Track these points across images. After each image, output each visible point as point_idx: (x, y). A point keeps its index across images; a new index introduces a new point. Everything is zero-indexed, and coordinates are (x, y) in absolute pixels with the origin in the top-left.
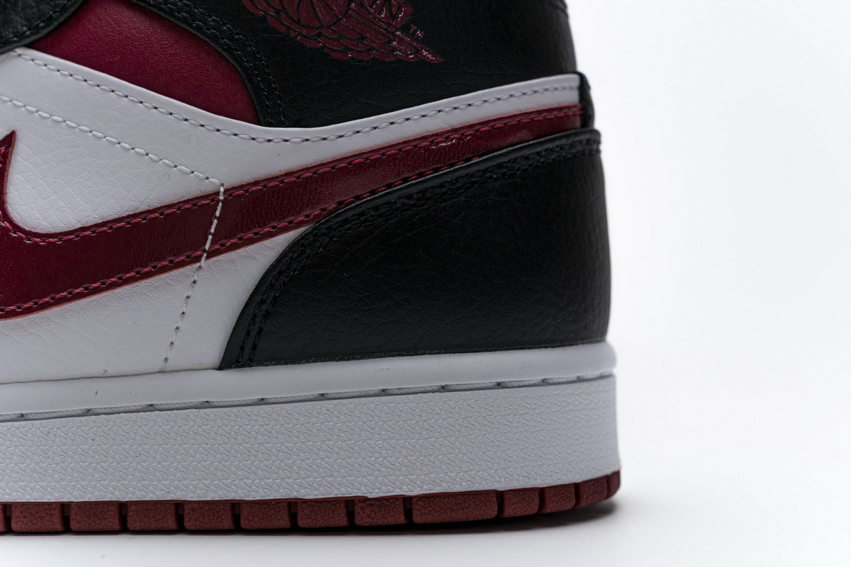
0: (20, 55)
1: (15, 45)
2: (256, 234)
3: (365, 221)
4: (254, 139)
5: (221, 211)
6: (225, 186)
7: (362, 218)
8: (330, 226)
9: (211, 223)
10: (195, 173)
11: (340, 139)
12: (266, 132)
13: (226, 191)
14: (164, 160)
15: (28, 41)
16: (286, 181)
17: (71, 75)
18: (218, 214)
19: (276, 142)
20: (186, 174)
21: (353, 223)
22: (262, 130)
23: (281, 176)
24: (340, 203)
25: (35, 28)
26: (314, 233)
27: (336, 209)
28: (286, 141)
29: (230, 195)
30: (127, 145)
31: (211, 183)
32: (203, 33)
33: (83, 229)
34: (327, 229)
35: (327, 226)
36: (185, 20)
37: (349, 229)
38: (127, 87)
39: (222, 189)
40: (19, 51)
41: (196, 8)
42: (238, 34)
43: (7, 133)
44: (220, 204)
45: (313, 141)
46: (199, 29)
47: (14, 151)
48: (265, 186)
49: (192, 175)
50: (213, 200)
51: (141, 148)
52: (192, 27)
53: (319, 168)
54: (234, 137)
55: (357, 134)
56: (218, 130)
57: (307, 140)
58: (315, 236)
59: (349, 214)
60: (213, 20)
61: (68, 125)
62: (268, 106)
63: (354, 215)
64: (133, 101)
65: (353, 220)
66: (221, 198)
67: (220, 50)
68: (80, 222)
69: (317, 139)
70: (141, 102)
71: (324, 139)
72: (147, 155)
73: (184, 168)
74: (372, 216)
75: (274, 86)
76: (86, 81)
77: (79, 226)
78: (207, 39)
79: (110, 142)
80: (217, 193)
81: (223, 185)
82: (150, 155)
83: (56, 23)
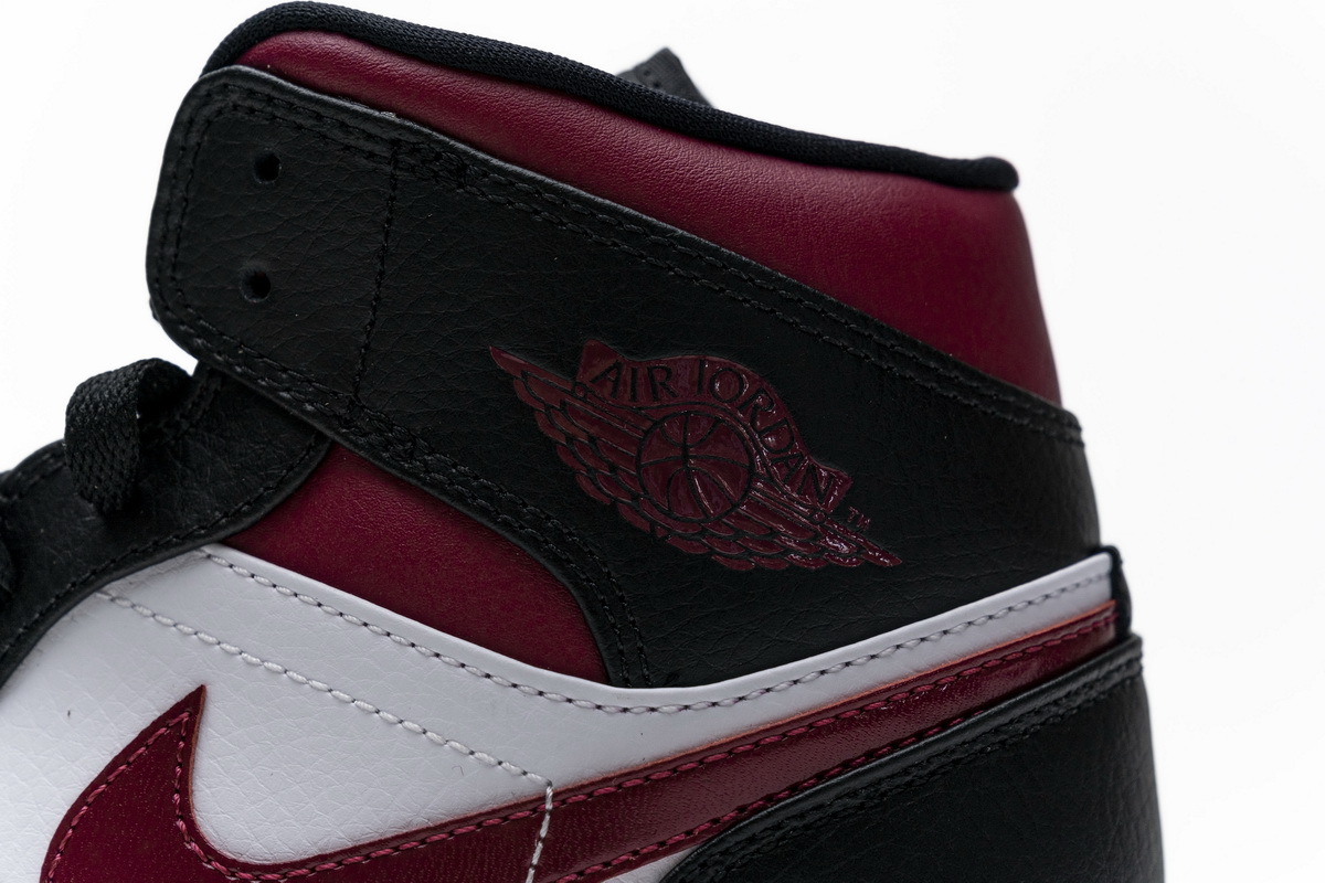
0: (209, 557)
1: (202, 541)
2: (606, 864)
3: (783, 838)
4: (599, 707)
5: (549, 828)
6: (554, 785)
7: (778, 834)
8: (727, 849)
9: (532, 850)
10: (504, 765)
11: (740, 703)
12: (619, 696)
13: (555, 795)
14: (453, 743)
15: (222, 534)
16: (654, 777)
17: (296, 595)
18: (543, 833)
19: (637, 714)
20: (491, 766)
21: (764, 842)
22: (614, 694)
23: (646, 769)
24: (741, 809)
25: (234, 514)
26: (701, 861)
27: (736, 821)
28: (653, 710)
29: (564, 802)
30: (390, 716)
31: (531, 780)
32: (514, 532)
33: (322, 858)
34: (722, 853)
35: (723, 847)
36: (484, 511)
37: (758, 851)
38: (390, 620)
39: (549, 792)
40: (208, 550)
41: (501, 491)
42: (570, 534)
43: (192, 688)
44: (548, 817)
45: (696, 710)
46: (506, 524)
47: (204, 719)
48: (619, 786)
49: (499, 767)
50: (534, 810)
51: (413, 722)
52: (496, 523)
53: (707, 754)
54: (568, 704)
55: (767, 694)
56: (541, 693)
57: (686, 707)
58: (703, 865)
59: (757, 829)
60: (530, 512)
61: (291, 678)
62: (621, 652)
63: (766, 829)
64: (400, 643)
65: (763, 838)
66: (549, 806)
67: (542, 561)
68: (315, 843)
69: (703, 705)
70: (413, 645)
71: (714, 704)
72: (425, 732)
73: (485, 756)
74: (794, 829)
75: (632, 619)
76: (320, 605)
77: (314, 851)
78: (520, 543)
79: (363, 710)
80: (542, 799)
81: (550, 784)
82: (429, 734)
83: (268, 507)
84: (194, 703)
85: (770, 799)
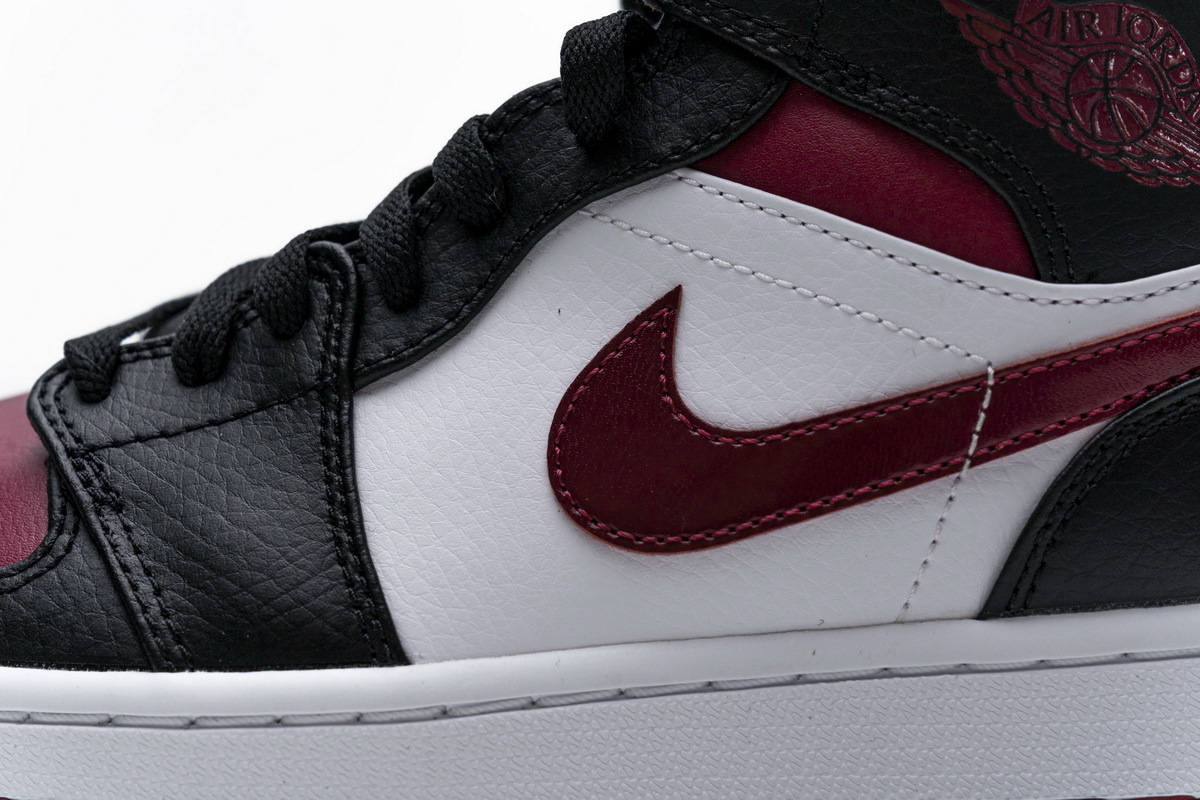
0: (680, 179)
1: (676, 165)
2: (1038, 432)
3: (1185, 413)
4: (1032, 300)
5: (991, 401)
6: (994, 364)
7: (1182, 409)
8: (1139, 421)
9: (976, 418)
10: (951, 347)
11: (1150, 299)
12: (1050, 290)
13: (996, 373)
14: (905, 329)
15: (694, 159)
16: (1079, 359)
17: (761, 209)
18: (985, 405)
19: (1065, 305)
20: (938, 348)
21: (1170, 415)
22: (1046, 288)
23: (1073, 351)
24: (1150, 388)
25: (704, 141)
26: (1118, 431)
28: (1078, 302)
29: (1002, 379)
30: (850, 308)
31: (974, 361)
32: (960, 152)
33: (794, 426)
34: (1135, 424)
35: (1135, 420)
36: (933, 134)
37: (1164, 424)
38: (849, 227)
39: (991, 371)
40: (679, 173)
41: (947, 116)
42: (1008, 153)
43: (670, 288)
44: (989, 392)
45: (1115, 303)
46: (953, 145)
47: (681, 314)
48: (1050, 366)
49: (947, 350)
50: (978, 386)
51: (870, 312)
52: (944, 144)
53: (1124, 340)
54: (1005, 297)
55: (1172, 292)
56: (982, 288)
57: (1106, 301)
58: (1118, 434)
59: (1165, 404)
60: (973, 134)
61: (759, 278)
62: (1050, 254)
63: (1172, 405)
64: (858, 246)
65: (1170, 412)
66: (991, 382)
67: (984, 176)
68: (786, 414)
69: (1120, 299)
70: (869, 248)
71: (1129, 299)
72: (880, 321)
73: (935, 340)
74: (1194, 406)
75: (1060, 226)
76: (783, 216)
77: (785, 421)
78: (965, 161)
79: (825, 303)
80: (985, 376)
81: (990, 364)
82: (885, 322)
83: (735, 135)
84: (672, 301)
85: (1173, 381)
